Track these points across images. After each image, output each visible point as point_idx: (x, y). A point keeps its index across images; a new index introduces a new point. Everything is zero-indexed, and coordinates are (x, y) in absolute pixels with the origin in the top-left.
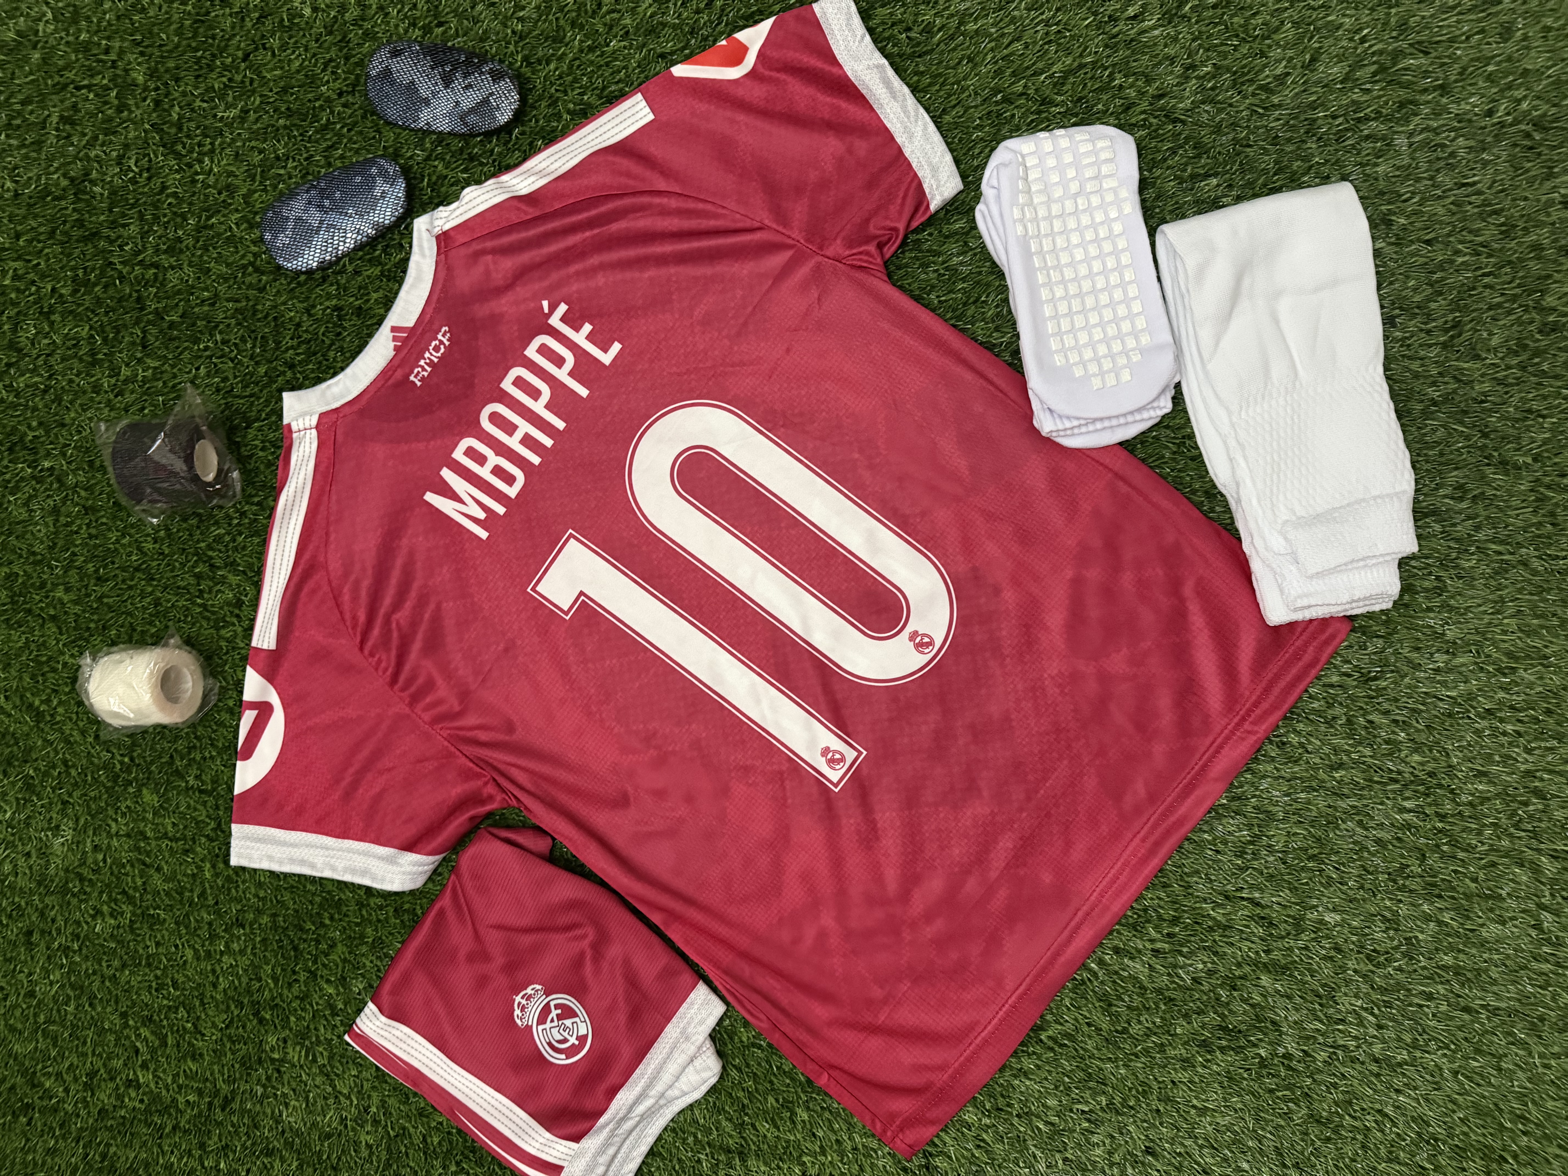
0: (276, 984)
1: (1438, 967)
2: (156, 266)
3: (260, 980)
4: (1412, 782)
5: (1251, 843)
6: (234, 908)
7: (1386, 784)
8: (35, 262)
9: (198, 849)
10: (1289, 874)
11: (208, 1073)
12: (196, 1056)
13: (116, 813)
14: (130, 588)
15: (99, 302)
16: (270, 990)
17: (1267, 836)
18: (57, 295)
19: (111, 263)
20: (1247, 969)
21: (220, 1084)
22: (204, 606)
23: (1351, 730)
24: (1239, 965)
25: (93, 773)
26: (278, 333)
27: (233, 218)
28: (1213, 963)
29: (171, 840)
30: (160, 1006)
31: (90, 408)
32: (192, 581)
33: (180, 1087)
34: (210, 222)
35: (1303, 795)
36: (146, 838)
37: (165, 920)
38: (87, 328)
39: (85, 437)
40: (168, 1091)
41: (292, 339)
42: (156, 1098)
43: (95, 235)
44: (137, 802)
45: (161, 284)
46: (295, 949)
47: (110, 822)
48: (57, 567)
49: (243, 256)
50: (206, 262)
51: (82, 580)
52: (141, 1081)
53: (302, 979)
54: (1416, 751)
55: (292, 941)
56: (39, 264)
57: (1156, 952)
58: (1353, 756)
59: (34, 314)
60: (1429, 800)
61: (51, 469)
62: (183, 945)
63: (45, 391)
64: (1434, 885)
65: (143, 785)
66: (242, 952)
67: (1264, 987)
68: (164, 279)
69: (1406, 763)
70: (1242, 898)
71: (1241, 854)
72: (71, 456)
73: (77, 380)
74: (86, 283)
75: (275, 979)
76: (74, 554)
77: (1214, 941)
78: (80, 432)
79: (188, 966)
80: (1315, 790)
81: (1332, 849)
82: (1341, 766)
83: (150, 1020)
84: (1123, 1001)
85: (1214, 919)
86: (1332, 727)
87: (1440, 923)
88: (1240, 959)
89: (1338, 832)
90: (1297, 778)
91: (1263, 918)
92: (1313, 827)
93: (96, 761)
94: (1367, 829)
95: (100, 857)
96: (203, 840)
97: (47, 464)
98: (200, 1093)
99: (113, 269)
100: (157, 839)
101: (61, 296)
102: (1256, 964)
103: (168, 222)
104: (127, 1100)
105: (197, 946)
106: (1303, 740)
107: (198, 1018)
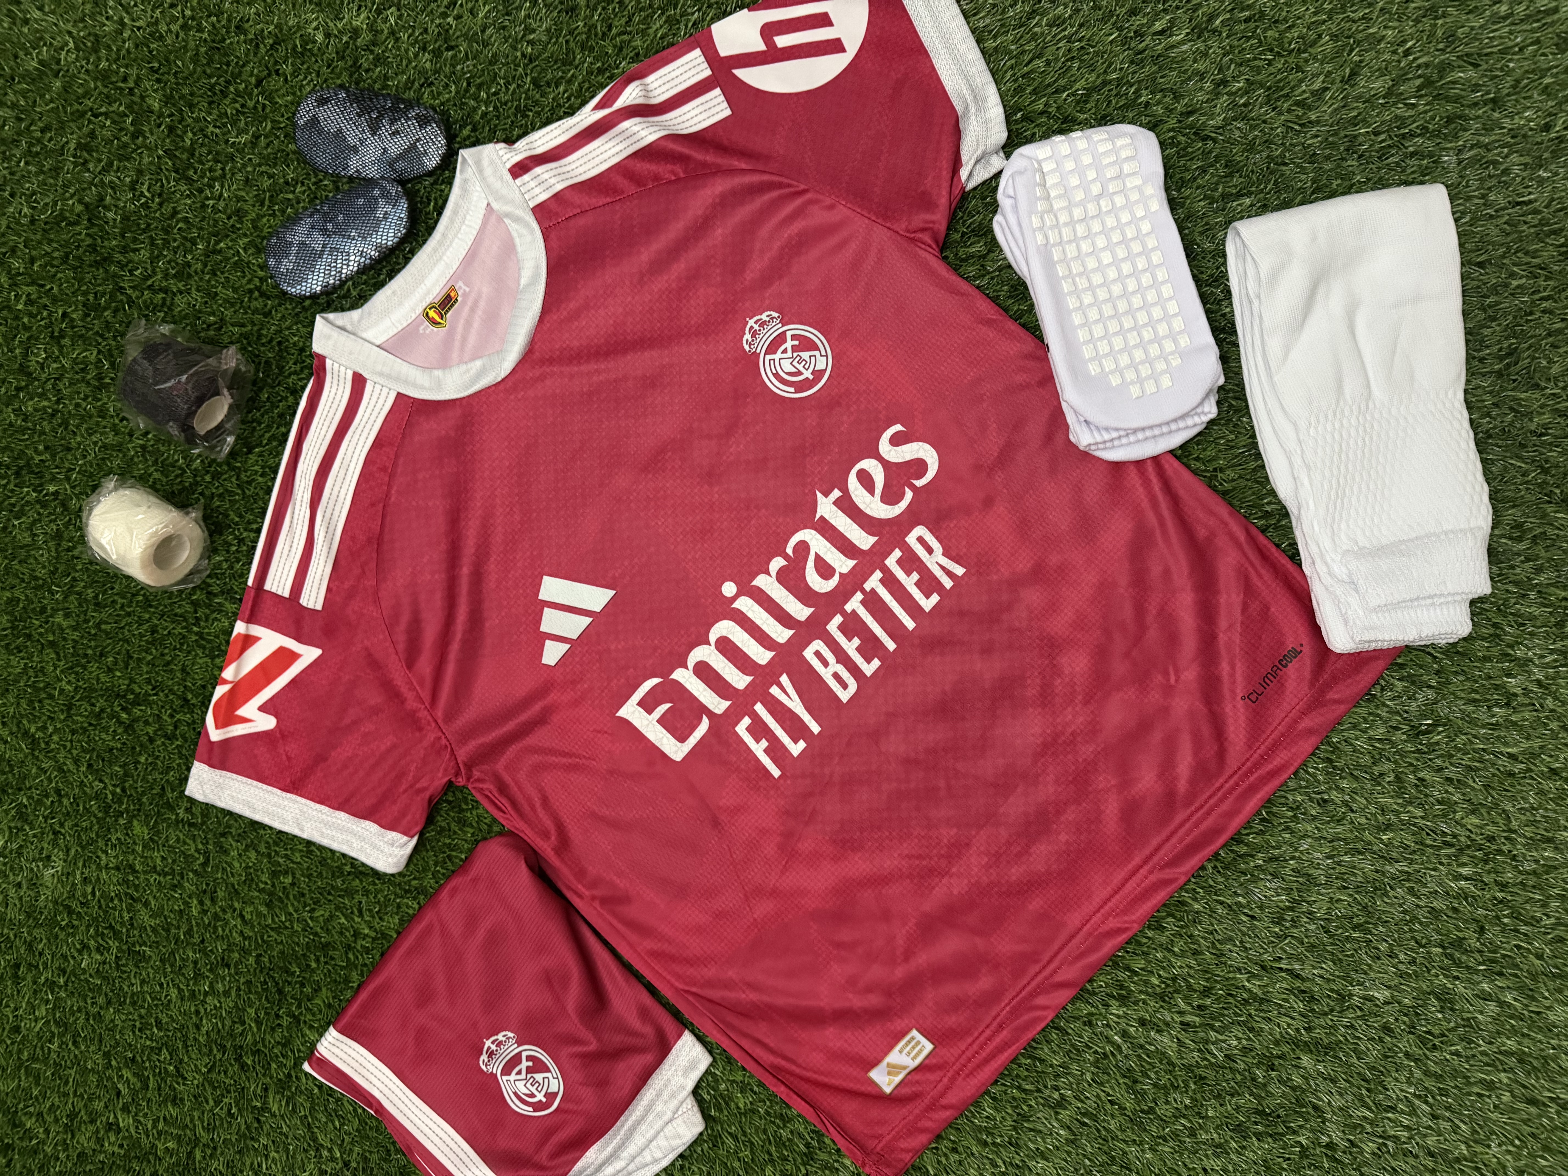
0: (259, 1029)
1: (1501, 1053)
2: (165, 291)
3: (243, 1023)
4: (1468, 847)
5: (1292, 909)
6: (220, 947)
7: (1440, 848)
8: (48, 287)
9: (186, 884)
10: (1332, 944)
11: (188, 1119)
12: (176, 1100)
13: (107, 845)
14: (129, 614)
15: (108, 326)
16: (253, 1034)
17: (1308, 902)
18: (67, 320)
19: (122, 288)
20: (1286, 1048)
21: (200, 1130)
22: (200, 635)
23: (1400, 788)
24: (1277, 1043)
25: (85, 803)
26: (282, 357)
27: (241, 242)
28: (1249, 1039)
29: (159, 875)
30: (144, 1047)
31: (95, 432)
32: (189, 608)
33: (160, 1133)
34: (218, 247)
35: (1347, 858)
36: (134, 871)
37: (150, 957)
38: (95, 353)
39: (90, 462)
40: (148, 1136)
41: (295, 364)
42: (135, 1144)
43: (107, 259)
44: (128, 834)
45: (169, 309)
46: (280, 992)
47: (100, 854)
48: (57, 592)
49: (250, 281)
50: (213, 286)
51: (80, 605)
52: (121, 1125)
53: (285, 1024)
54: (1473, 812)
55: (277, 984)
56: (52, 288)
57: (1185, 1025)
58: (1402, 816)
59: (44, 338)
60: (1487, 867)
61: (56, 494)
62: (168, 985)
63: (53, 415)
64: (1493, 961)
65: (134, 816)
66: (227, 994)
67: (1305, 1068)
68: (172, 304)
69: (1463, 826)
70: (1281, 969)
71: (1279, 921)
72: (75, 480)
73: (84, 404)
74: (97, 308)
75: (259, 1023)
76: (74, 579)
77: (1250, 1015)
78: (85, 457)
79: (172, 1006)
80: (1360, 853)
81: (1379, 918)
82: (1388, 827)
83: (133, 1060)
84: (1150, 1078)
85: (1250, 990)
86: (1379, 784)
87: (1501, 1004)
88: (1278, 1036)
89: (1386, 900)
90: (1340, 839)
91: (1304, 992)
92: (1357, 893)
93: (88, 790)
94: (1419, 898)
95: (89, 890)
96: (191, 875)
97: (52, 489)
98: (179, 1139)
99: (122, 293)
100: (145, 872)
101: (72, 320)
102: (1296, 1043)
103: (178, 247)
104: (107, 1144)
105: (181, 986)
106: (1347, 798)
107: (181, 1061)
